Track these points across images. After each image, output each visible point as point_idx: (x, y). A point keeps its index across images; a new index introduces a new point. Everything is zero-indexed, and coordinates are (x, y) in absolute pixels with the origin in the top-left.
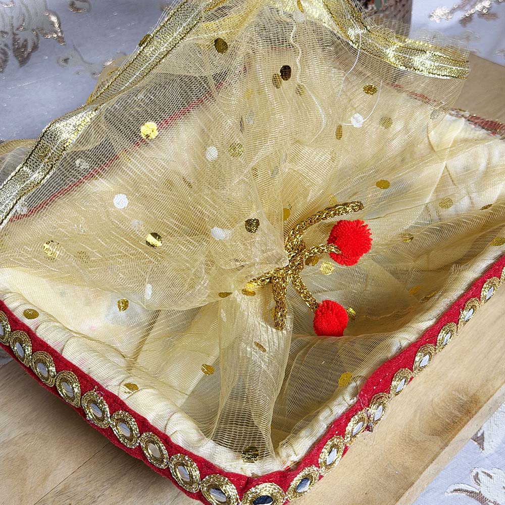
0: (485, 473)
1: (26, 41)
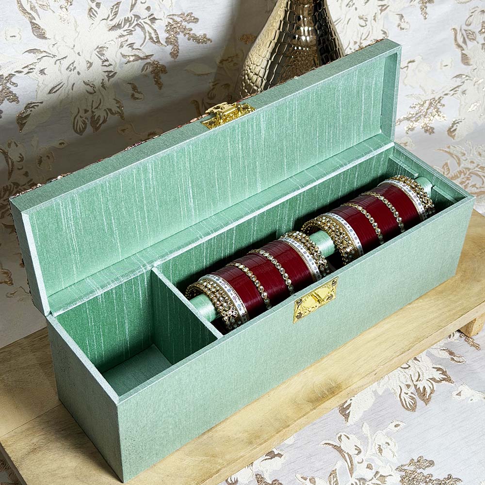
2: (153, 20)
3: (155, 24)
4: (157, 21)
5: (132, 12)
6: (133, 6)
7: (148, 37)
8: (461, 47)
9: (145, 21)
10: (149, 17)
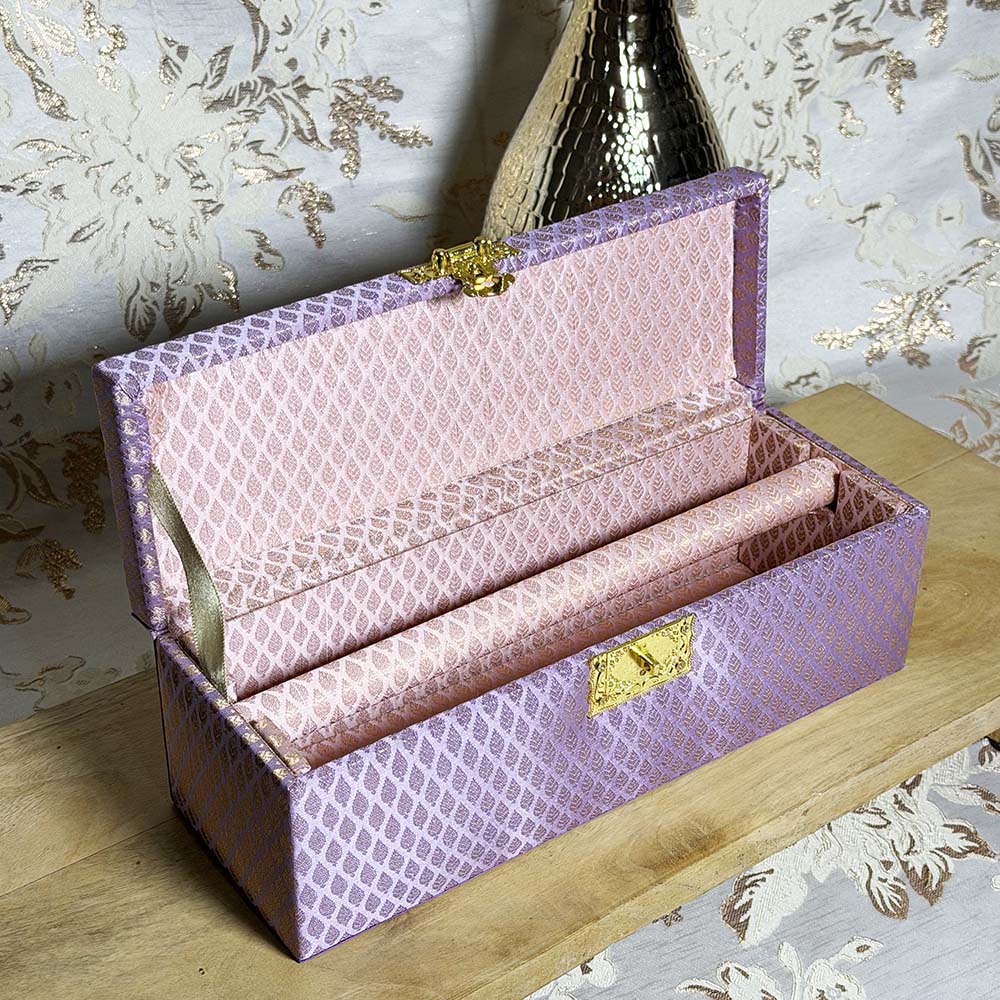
0: (740, 970)
1: (184, 299)
2: (304, 90)
3: (306, 99)
4: (311, 94)
5: (257, 70)
6: (258, 57)
7: (292, 129)
8: (981, 177)
9: (286, 92)
10: (294, 82)
